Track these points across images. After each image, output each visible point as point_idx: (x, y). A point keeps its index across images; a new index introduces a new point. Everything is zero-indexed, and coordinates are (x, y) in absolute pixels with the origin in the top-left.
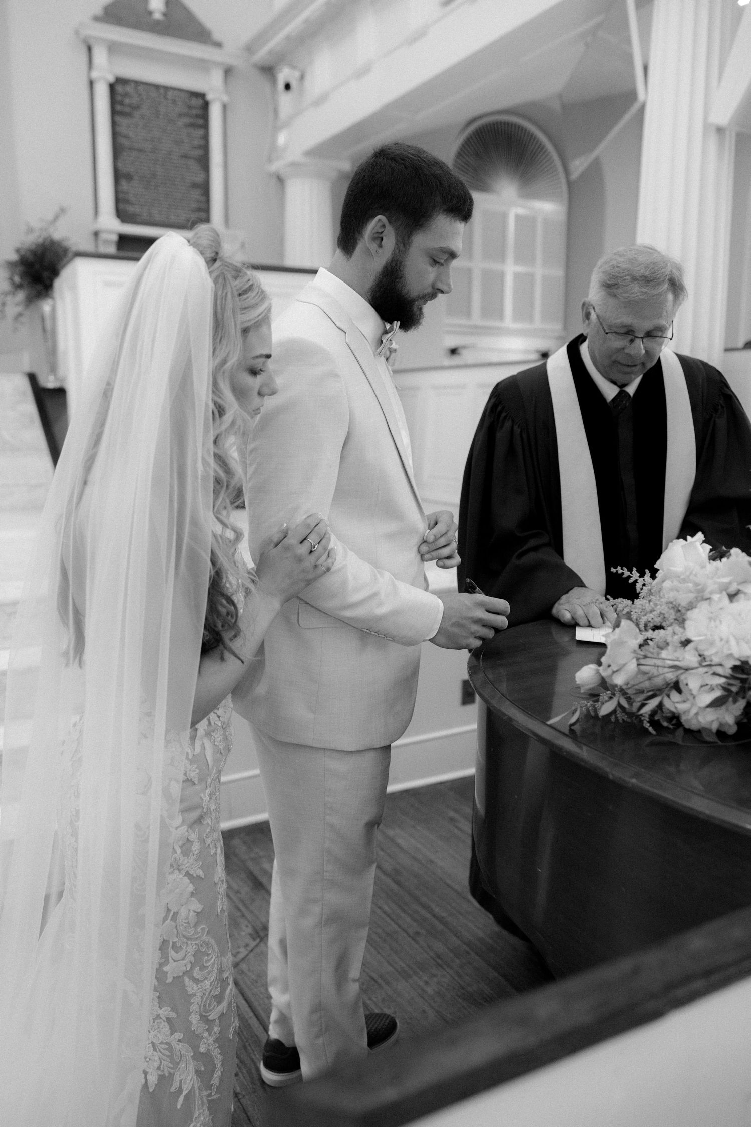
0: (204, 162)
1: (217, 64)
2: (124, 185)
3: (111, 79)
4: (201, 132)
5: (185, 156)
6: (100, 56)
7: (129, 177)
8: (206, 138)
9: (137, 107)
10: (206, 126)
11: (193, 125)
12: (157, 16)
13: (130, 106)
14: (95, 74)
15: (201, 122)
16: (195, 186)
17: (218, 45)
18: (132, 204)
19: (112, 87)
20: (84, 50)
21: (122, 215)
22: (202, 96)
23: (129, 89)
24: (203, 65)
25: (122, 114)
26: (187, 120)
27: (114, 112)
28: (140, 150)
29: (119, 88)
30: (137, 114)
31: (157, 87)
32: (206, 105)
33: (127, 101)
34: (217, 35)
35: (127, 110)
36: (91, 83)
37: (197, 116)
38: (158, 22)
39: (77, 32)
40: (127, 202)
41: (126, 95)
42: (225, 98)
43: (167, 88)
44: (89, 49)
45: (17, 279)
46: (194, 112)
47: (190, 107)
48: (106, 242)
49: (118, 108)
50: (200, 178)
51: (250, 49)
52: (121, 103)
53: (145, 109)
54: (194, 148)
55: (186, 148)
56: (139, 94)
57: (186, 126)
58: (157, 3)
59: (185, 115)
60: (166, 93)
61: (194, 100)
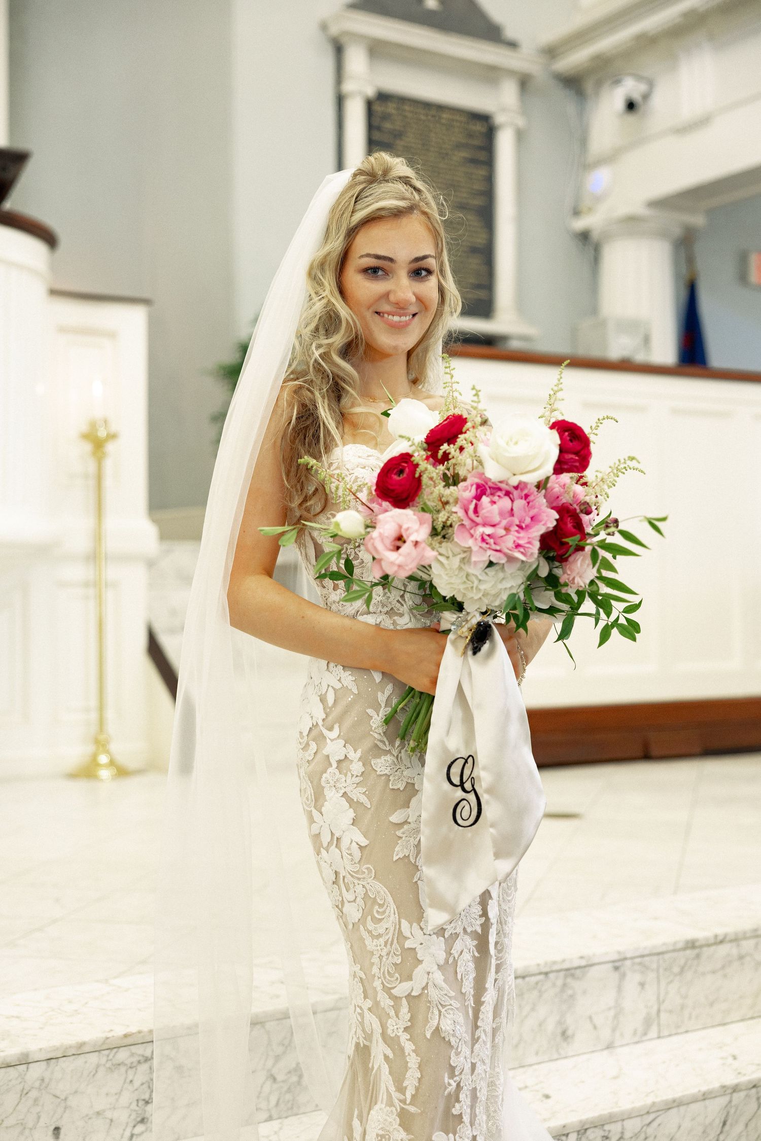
1: (511, 73)
3: (370, 94)
4: (482, 172)
5: (463, 207)
6: (356, 61)
8: (490, 179)
9: (401, 135)
10: (491, 163)
11: (474, 161)
12: (432, 6)
13: (392, 133)
14: (349, 87)
15: (482, 156)
17: (513, 45)
19: (371, 105)
20: (332, 53)
22: (484, 117)
23: (391, 108)
24: (491, 74)
25: (380, 145)
26: (465, 154)
27: (370, 142)
29: (378, 108)
30: (400, 145)
31: (429, 106)
32: (491, 134)
33: (388, 126)
34: (508, 37)
35: (388, 138)
36: (340, 101)
37: (481, 148)
38: (432, 13)
39: (324, 27)
41: (387, 117)
42: (522, 121)
43: (438, 107)
46: (476, 142)
47: (470, 135)
49: (377, 136)
51: (552, 51)
52: (382, 130)
53: (412, 138)
54: (474, 194)
55: (464, 193)
56: (404, 115)
57: (464, 162)
59: (463, 146)
60: (440, 114)
61: (474, 125)
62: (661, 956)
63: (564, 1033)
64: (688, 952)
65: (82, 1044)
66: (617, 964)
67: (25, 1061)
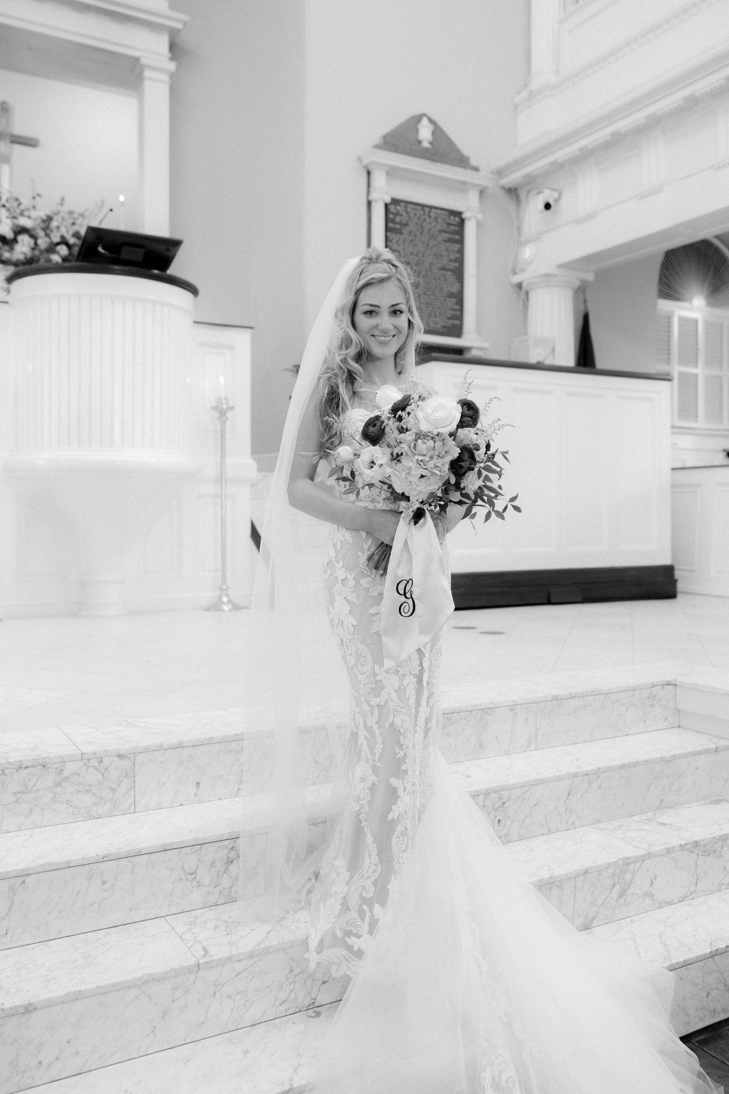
0: (459, 274)
1: (474, 186)
3: (388, 200)
4: (457, 247)
5: (443, 269)
6: (379, 180)
8: (461, 252)
9: (407, 225)
10: (461, 242)
11: (450, 240)
12: (426, 144)
13: (401, 224)
14: (373, 196)
15: (457, 237)
16: (451, 295)
17: (476, 169)
19: (388, 205)
20: (365, 175)
22: (458, 214)
23: (401, 208)
24: (462, 187)
25: (394, 229)
26: (445, 236)
27: (387, 228)
29: (394, 208)
30: (406, 230)
31: (423, 206)
32: (462, 224)
33: (398, 219)
34: (473, 162)
35: (398, 226)
36: (370, 204)
37: (455, 232)
38: (426, 149)
39: (360, 159)
41: (397, 214)
42: (480, 217)
43: (431, 207)
44: (369, 173)
46: (452, 228)
47: (448, 224)
49: (391, 225)
50: (455, 289)
51: (500, 173)
52: (394, 222)
53: (412, 227)
54: (451, 261)
55: (445, 261)
56: (408, 213)
57: (445, 241)
58: (425, 133)
59: (444, 232)
60: (430, 212)
61: (452, 218)
62: (538, 704)
63: (481, 745)
64: (554, 702)
65: (212, 739)
66: (512, 707)
67: (181, 746)
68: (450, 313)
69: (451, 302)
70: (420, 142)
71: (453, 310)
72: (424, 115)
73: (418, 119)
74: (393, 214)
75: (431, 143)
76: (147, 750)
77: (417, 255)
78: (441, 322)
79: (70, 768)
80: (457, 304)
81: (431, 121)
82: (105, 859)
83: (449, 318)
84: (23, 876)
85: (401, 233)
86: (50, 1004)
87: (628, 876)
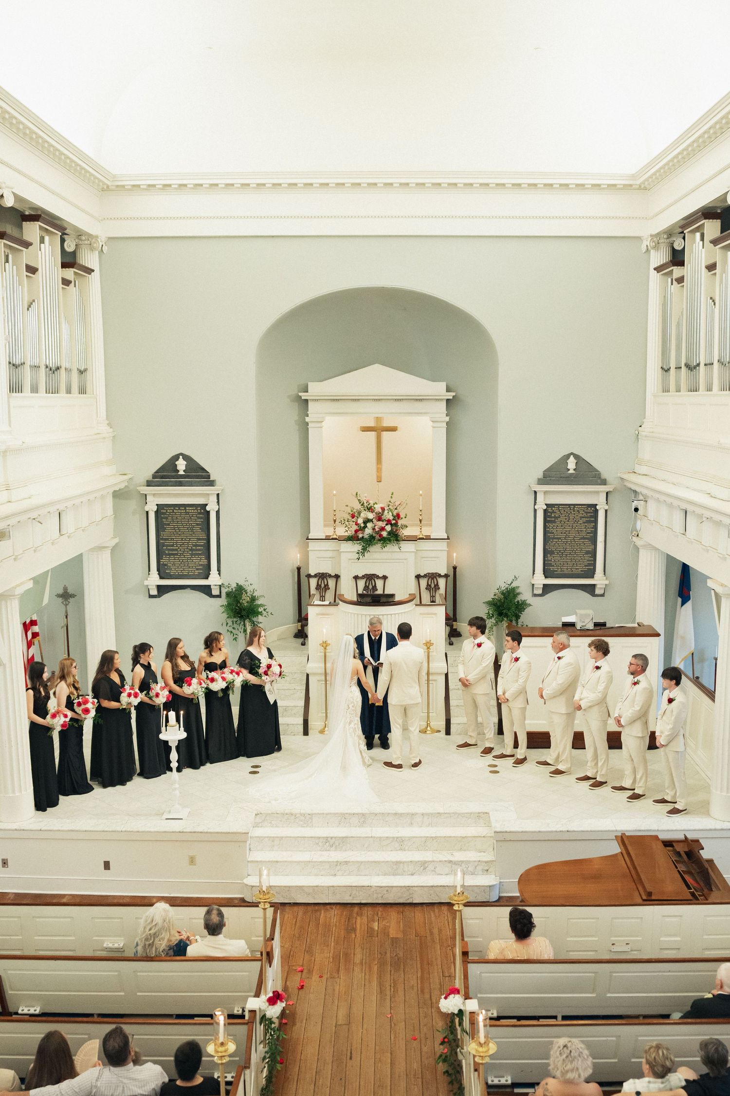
0: (594, 541)
1: (604, 492)
2: (549, 557)
3: (545, 507)
4: (592, 524)
5: (583, 538)
6: (541, 498)
7: (552, 553)
8: (595, 527)
9: (559, 517)
10: (596, 522)
11: (588, 522)
12: (571, 471)
13: (555, 517)
14: (536, 507)
15: (593, 520)
16: (587, 553)
17: (604, 482)
18: (553, 566)
19: (545, 511)
20: (534, 495)
21: (547, 574)
22: (593, 506)
23: (554, 508)
24: (598, 493)
25: (550, 522)
26: (586, 519)
27: (545, 521)
28: (560, 538)
29: (550, 510)
30: (559, 520)
32: (596, 511)
33: (553, 515)
34: (603, 477)
35: (552, 519)
36: (535, 511)
37: (591, 517)
38: (571, 475)
39: (529, 488)
40: (551, 565)
41: (553, 512)
42: (606, 507)
43: (576, 505)
44: (535, 492)
45: (491, 612)
46: (589, 514)
47: (586, 512)
48: (538, 588)
49: (548, 520)
50: (591, 549)
52: (550, 518)
53: (563, 518)
54: (588, 533)
55: (584, 534)
56: (559, 510)
57: (584, 523)
58: (572, 464)
59: (583, 517)
60: (574, 508)
61: (589, 509)
67: (323, 814)
68: (586, 563)
69: (587, 557)
70: (569, 470)
71: (588, 560)
72: (572, 454)
73: (567, 457)
74: (550, 512)
75: (574, 470)
76: (315, 814)
77: (565, 533)
78: (580, 568)
79: (297, 815)
80: (591, 557)
81: (577, 457)
82: (298, 837)
83: (586, 566)
84: (282, 838)
85: (555, 522)
86: (281, 862)
87: (426, 865)
